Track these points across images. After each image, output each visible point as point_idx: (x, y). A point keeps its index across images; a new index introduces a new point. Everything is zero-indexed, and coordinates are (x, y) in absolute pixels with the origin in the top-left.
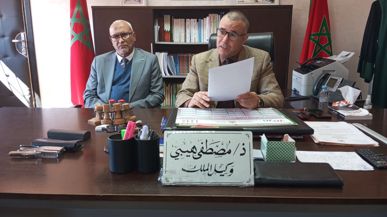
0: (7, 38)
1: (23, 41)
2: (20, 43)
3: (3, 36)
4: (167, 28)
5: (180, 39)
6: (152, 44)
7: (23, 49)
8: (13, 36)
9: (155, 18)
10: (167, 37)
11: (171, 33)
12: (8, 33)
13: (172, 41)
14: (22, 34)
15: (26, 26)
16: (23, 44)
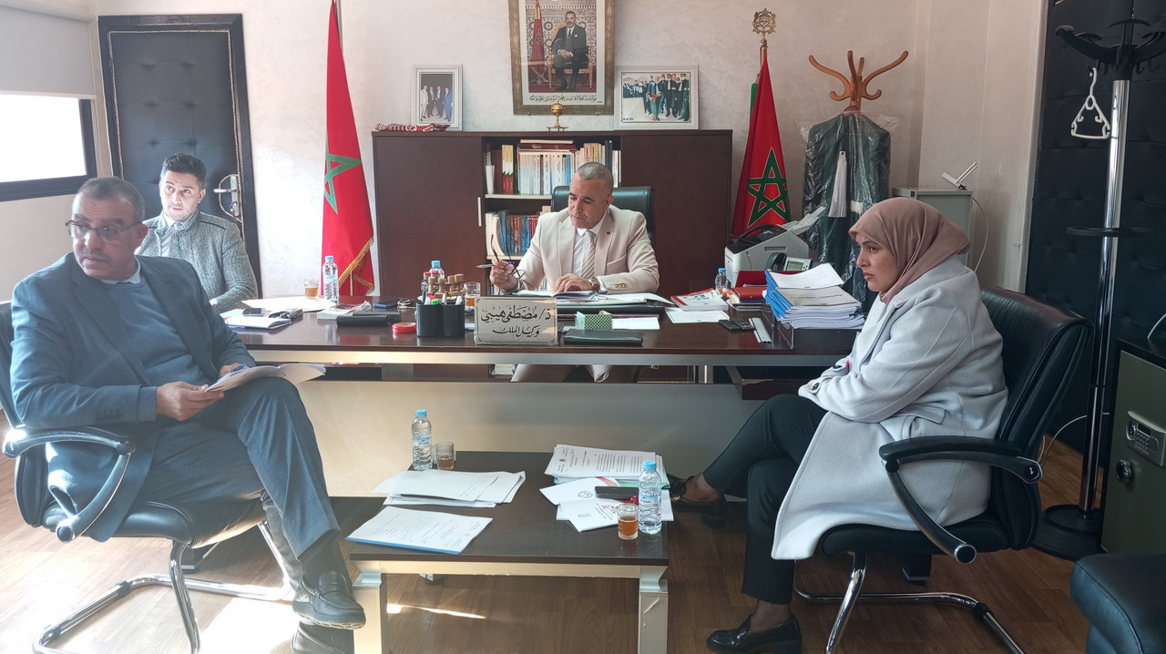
1: (235, 191)
2: (229, 195)
4: (508, 168)
5: (532, 189)
6: (479, 199)
7: (235, 205)
8: (217, 180)
9: (485, 151)
10: (508, 185)
11: (515, 177)
13: (516, 191)
14: (233, 178)
15: (241, 163)
16: (235, 197)
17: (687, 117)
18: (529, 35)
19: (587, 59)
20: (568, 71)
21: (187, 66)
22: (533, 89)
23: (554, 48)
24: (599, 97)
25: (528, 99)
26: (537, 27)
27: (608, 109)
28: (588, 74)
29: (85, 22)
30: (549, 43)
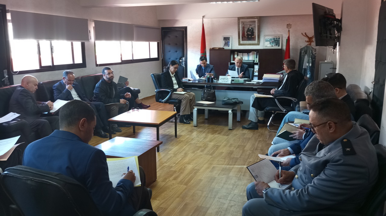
0: (178, 60)
2: (182, 61)
3: (177, 59)
7: (183, 64)
8: (180, 59)
9: (231, 53)
12: (178, 58)
14: (183, 58)
15: (185, 55)
16: (183, 62)
17: (279, 46)
18: (242, 30)
19: (254, 34)
20: (250, 37)
21: (176, 37)
22: (242, 40)
23: (247, 32)
24: (256, 42)
25: (242, 42)
26: (243, 28)
27: (258, 44)
28: (254, 37)
29: (159, 29)
30: (246, 31)
